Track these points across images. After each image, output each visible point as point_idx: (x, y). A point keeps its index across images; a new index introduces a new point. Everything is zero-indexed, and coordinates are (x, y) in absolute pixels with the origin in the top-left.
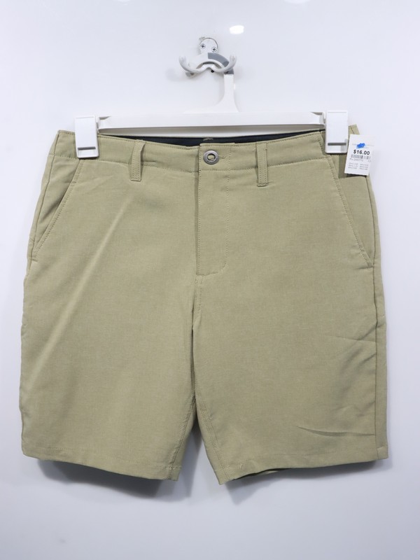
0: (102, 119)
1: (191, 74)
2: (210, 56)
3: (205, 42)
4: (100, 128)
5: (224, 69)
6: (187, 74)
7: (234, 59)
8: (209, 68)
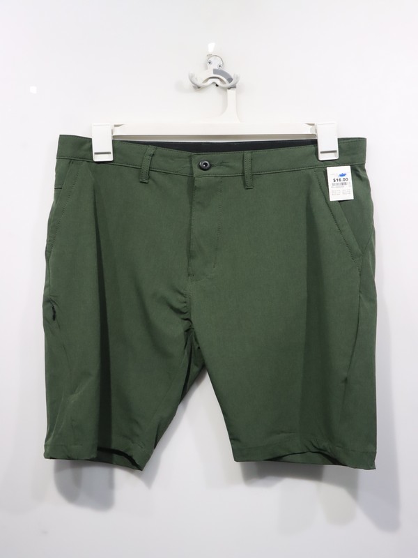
0: (115, 126)
1: (198, 88)
2: (215, 71)
3: (212, 59)
4: (114, 135)
5: (228, 85)
6: (194, 87)
7: (237, 78)
8: (214, 83)
